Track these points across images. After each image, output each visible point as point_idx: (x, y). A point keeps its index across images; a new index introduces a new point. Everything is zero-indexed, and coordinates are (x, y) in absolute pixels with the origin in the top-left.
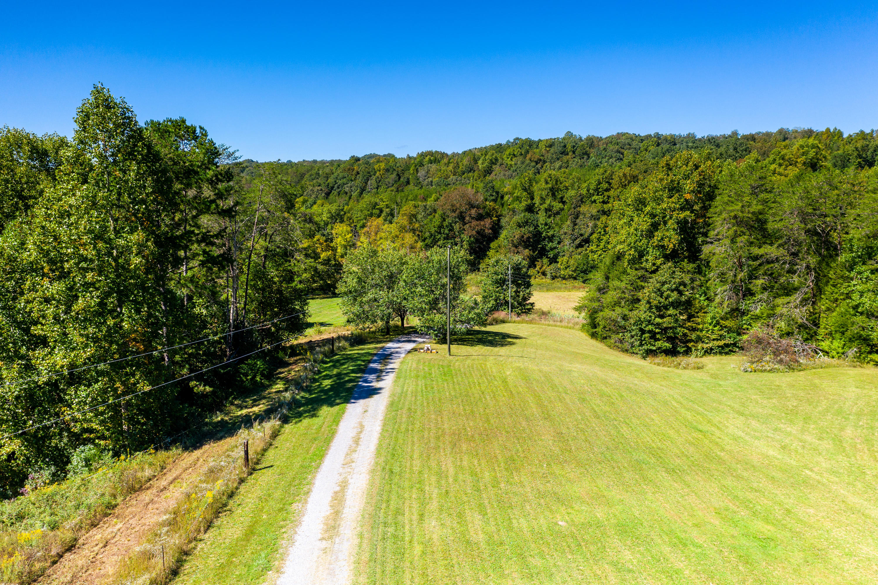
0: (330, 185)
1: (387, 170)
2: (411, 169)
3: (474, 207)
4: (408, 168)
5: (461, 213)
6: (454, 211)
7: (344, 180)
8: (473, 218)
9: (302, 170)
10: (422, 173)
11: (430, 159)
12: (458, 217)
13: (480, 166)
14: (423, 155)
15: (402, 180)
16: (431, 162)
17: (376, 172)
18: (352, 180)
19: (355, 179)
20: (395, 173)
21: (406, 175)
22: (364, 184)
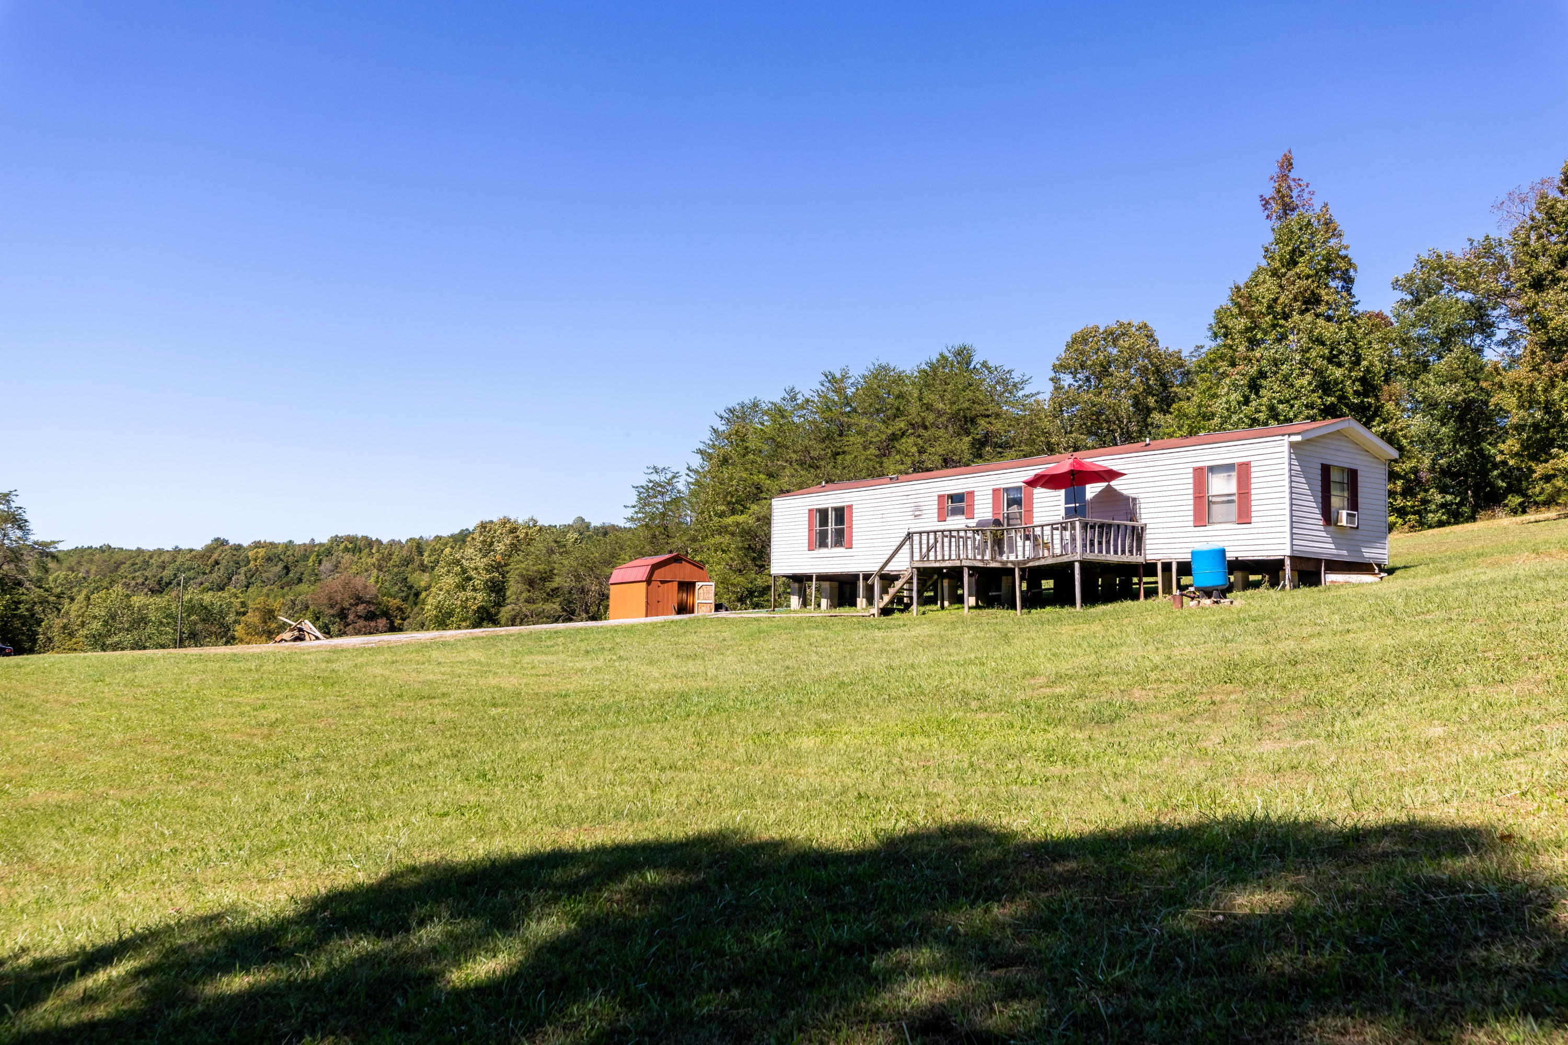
0: (165, 580)
1: (269, 559)
2: (311, 560)
3: (362, 603)
4: (305, 558)
5: (343, 609)
6: (332, 607)
7: (191, 574)
8: (360, 617)
9: (118, 557)
10: (327, 565)
11: (346, 547)
12: (338, 616)
13: (426, 560)
14: (336, 540)
15: (291, 575)
16: (346, 549)
17: (249, 562)
18: (204, 573)
19: (210, 572)
20: (281, 565)
21: (300, 568)
22: (226, 580)
